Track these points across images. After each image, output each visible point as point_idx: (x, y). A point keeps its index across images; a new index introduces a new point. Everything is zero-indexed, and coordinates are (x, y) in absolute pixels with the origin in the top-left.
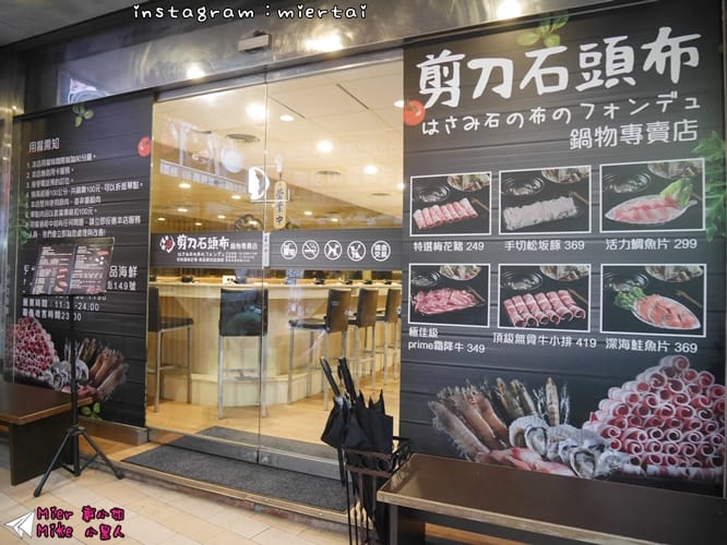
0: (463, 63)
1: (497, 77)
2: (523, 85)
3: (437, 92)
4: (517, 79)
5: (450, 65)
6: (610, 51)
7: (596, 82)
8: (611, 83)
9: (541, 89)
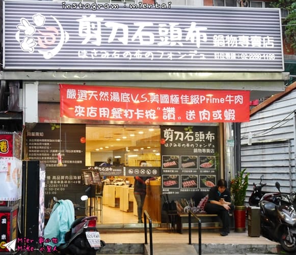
0: (173, 132)
1: (180, 136)
2: (185, 138)
3: (168, 137)
4: (184, 137)
5: (171, 132)
6: (201, 134)
7: (198, 140)
8: (201, 140)
9: (189, 140)
